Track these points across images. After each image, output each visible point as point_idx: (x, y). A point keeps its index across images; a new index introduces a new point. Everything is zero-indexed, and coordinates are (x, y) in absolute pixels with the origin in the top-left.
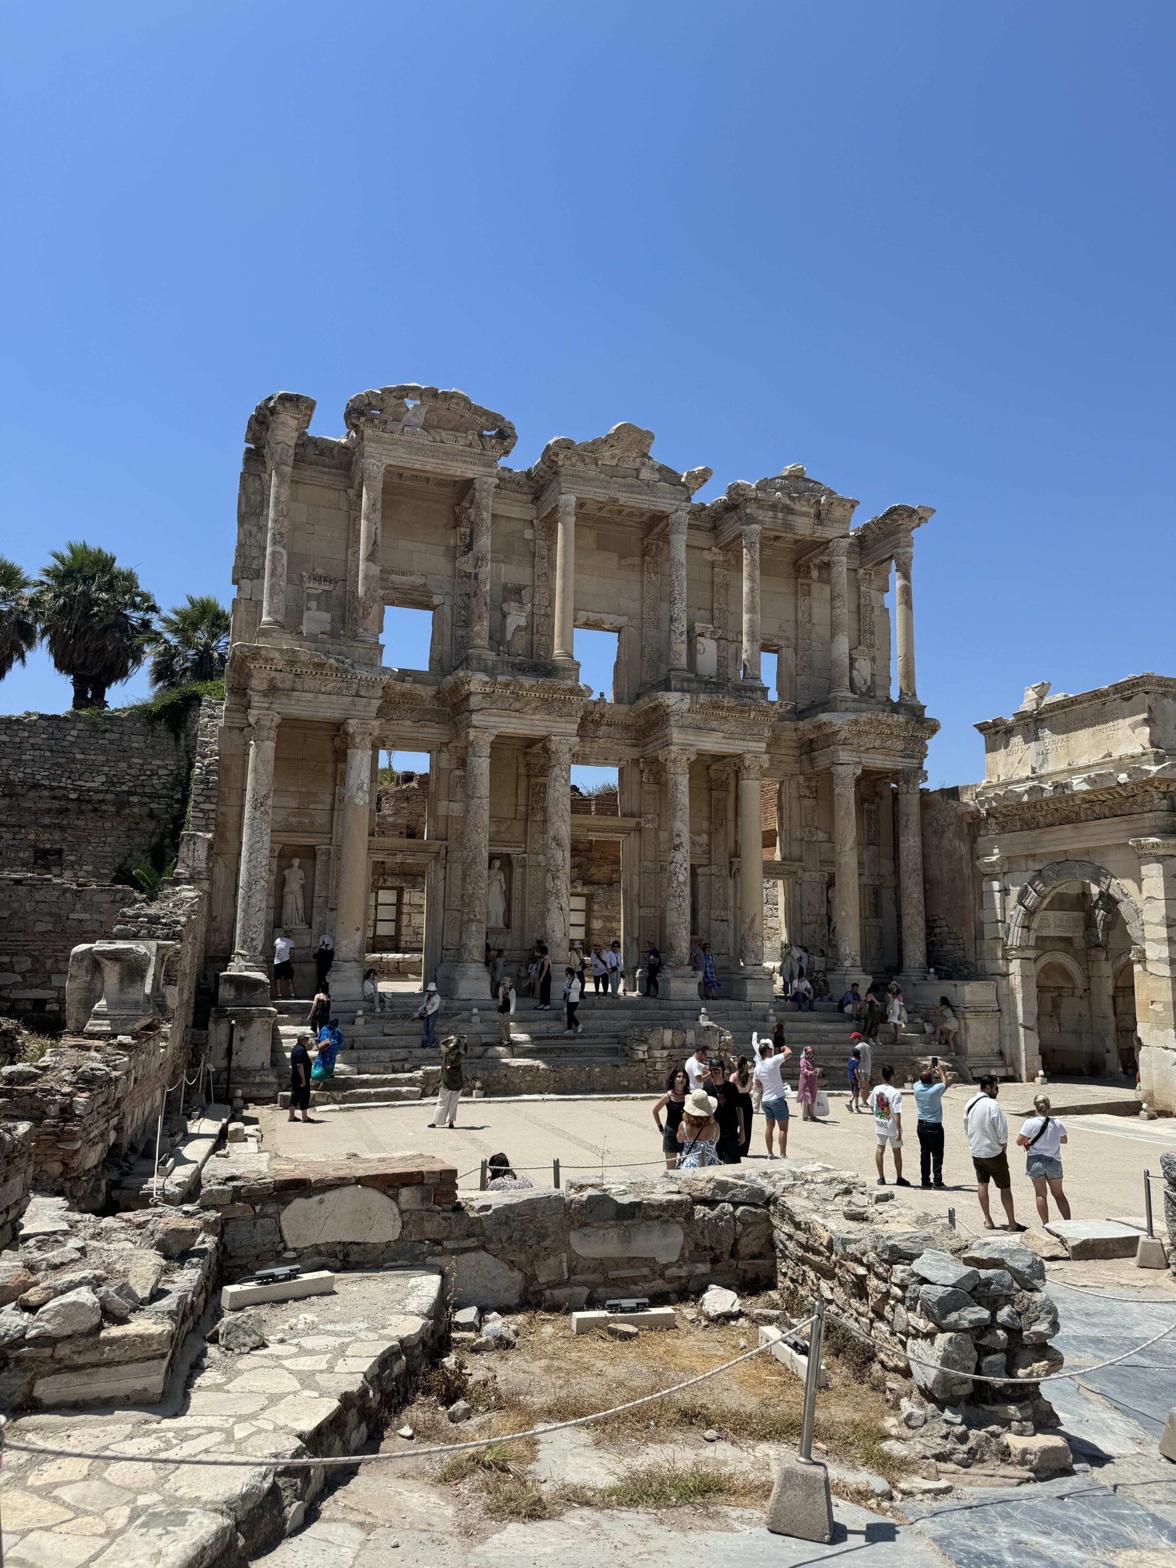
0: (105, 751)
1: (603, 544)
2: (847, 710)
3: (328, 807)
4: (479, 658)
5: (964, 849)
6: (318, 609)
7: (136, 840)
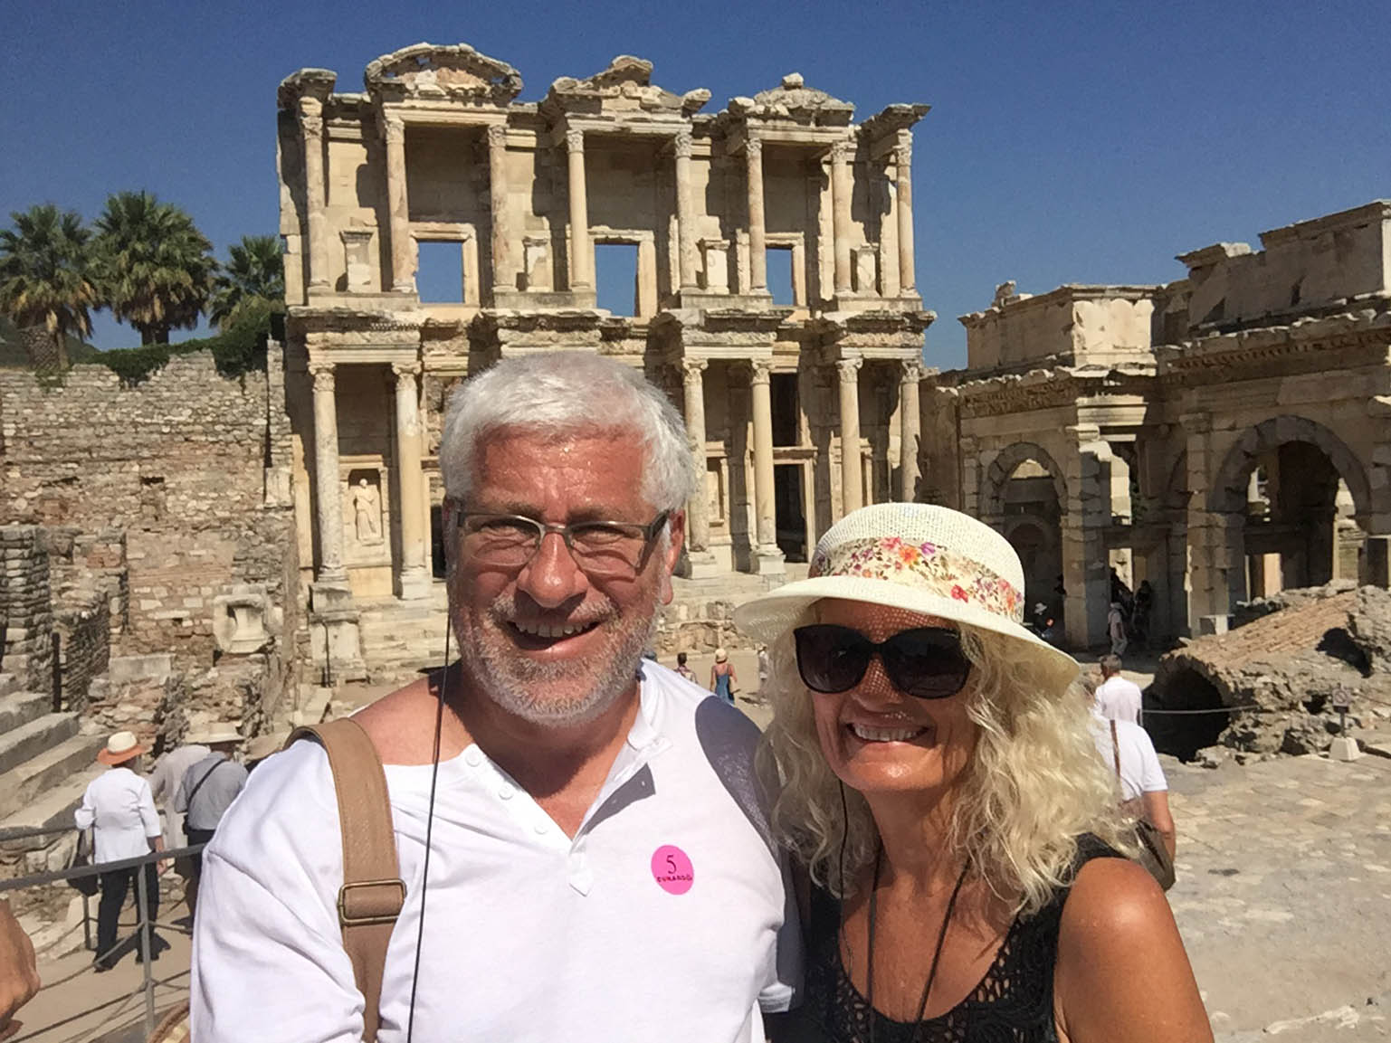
0: (187, 387)
1: (618, 163)
2: (848, 309)
3: (386, 434)
4: (503, 294)
5: (953, 430)
6: (359, 261)
7: (226, 464)
